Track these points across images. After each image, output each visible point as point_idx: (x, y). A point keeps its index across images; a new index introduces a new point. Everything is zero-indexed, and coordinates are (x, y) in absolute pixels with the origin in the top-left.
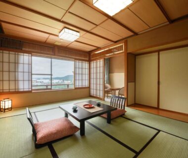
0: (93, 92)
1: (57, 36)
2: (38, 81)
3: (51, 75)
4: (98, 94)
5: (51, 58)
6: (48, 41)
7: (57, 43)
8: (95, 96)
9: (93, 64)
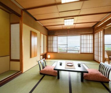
0: (96, 58)
1: (64, 25)
2: (76, 48)
3: (67, 45)
4: (99, 60)
5: (67, 36)
6: (64, 28)
7: (68, 28)
8: (97, 60)
9: (96, 36)
